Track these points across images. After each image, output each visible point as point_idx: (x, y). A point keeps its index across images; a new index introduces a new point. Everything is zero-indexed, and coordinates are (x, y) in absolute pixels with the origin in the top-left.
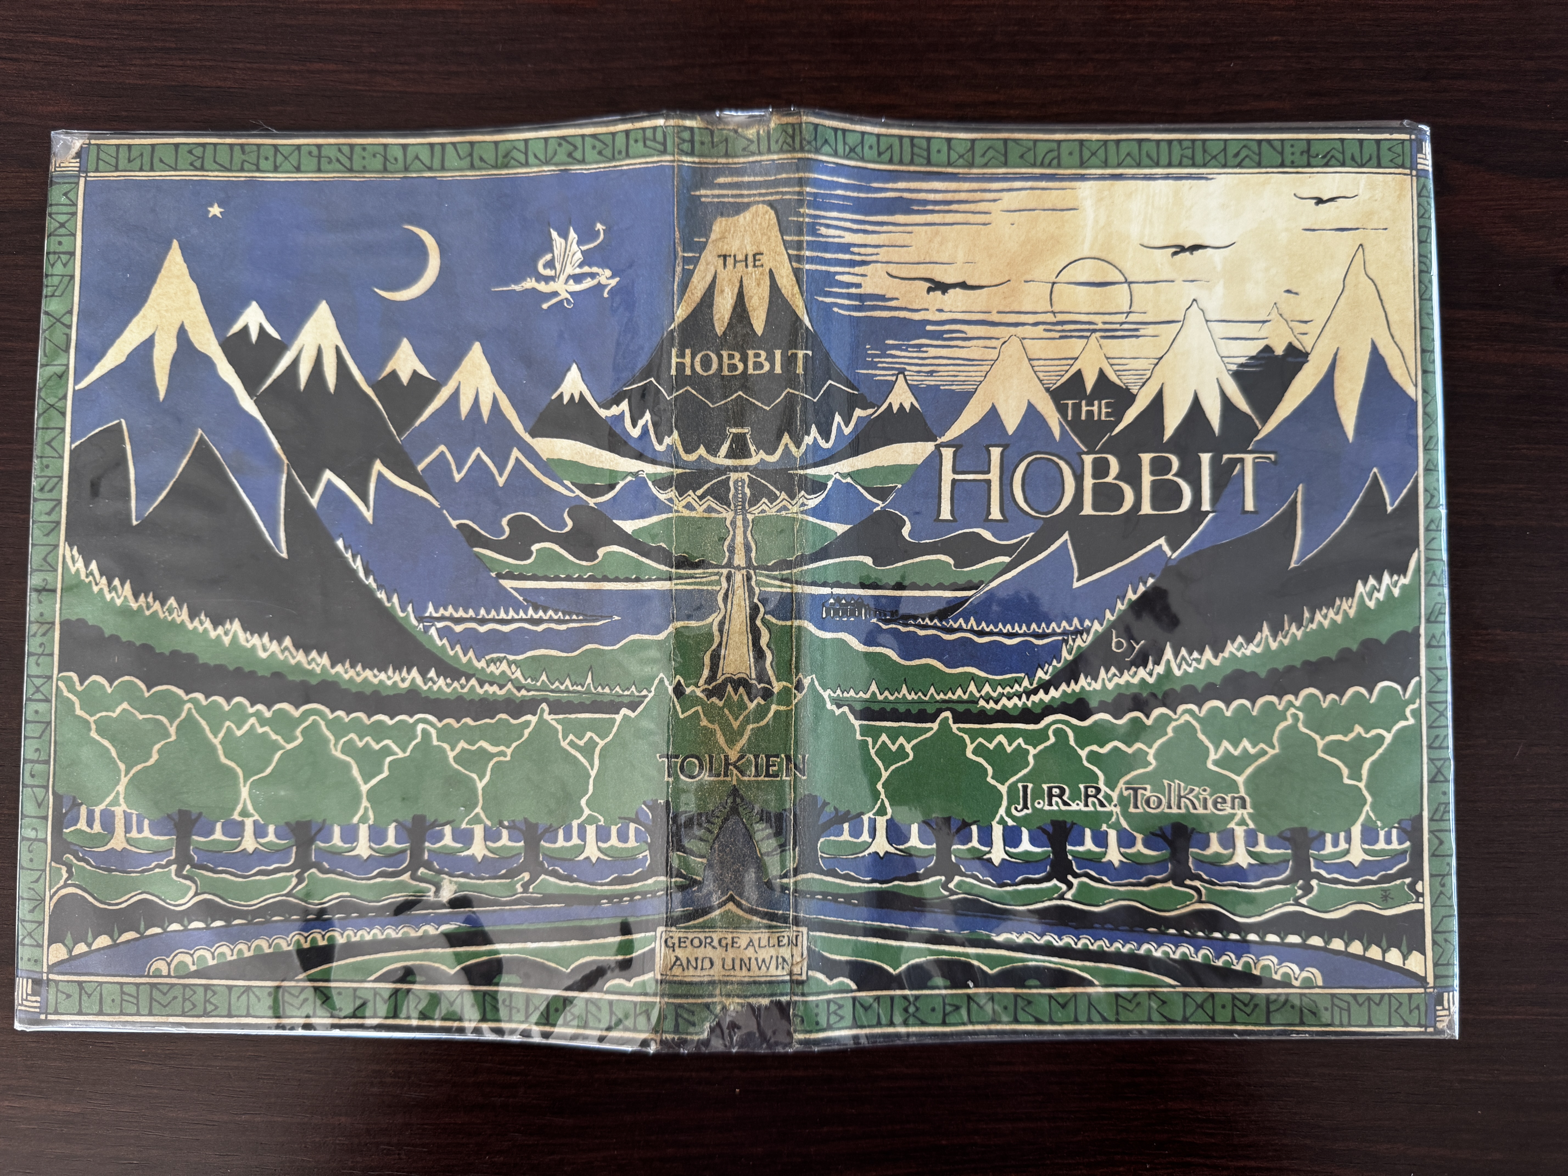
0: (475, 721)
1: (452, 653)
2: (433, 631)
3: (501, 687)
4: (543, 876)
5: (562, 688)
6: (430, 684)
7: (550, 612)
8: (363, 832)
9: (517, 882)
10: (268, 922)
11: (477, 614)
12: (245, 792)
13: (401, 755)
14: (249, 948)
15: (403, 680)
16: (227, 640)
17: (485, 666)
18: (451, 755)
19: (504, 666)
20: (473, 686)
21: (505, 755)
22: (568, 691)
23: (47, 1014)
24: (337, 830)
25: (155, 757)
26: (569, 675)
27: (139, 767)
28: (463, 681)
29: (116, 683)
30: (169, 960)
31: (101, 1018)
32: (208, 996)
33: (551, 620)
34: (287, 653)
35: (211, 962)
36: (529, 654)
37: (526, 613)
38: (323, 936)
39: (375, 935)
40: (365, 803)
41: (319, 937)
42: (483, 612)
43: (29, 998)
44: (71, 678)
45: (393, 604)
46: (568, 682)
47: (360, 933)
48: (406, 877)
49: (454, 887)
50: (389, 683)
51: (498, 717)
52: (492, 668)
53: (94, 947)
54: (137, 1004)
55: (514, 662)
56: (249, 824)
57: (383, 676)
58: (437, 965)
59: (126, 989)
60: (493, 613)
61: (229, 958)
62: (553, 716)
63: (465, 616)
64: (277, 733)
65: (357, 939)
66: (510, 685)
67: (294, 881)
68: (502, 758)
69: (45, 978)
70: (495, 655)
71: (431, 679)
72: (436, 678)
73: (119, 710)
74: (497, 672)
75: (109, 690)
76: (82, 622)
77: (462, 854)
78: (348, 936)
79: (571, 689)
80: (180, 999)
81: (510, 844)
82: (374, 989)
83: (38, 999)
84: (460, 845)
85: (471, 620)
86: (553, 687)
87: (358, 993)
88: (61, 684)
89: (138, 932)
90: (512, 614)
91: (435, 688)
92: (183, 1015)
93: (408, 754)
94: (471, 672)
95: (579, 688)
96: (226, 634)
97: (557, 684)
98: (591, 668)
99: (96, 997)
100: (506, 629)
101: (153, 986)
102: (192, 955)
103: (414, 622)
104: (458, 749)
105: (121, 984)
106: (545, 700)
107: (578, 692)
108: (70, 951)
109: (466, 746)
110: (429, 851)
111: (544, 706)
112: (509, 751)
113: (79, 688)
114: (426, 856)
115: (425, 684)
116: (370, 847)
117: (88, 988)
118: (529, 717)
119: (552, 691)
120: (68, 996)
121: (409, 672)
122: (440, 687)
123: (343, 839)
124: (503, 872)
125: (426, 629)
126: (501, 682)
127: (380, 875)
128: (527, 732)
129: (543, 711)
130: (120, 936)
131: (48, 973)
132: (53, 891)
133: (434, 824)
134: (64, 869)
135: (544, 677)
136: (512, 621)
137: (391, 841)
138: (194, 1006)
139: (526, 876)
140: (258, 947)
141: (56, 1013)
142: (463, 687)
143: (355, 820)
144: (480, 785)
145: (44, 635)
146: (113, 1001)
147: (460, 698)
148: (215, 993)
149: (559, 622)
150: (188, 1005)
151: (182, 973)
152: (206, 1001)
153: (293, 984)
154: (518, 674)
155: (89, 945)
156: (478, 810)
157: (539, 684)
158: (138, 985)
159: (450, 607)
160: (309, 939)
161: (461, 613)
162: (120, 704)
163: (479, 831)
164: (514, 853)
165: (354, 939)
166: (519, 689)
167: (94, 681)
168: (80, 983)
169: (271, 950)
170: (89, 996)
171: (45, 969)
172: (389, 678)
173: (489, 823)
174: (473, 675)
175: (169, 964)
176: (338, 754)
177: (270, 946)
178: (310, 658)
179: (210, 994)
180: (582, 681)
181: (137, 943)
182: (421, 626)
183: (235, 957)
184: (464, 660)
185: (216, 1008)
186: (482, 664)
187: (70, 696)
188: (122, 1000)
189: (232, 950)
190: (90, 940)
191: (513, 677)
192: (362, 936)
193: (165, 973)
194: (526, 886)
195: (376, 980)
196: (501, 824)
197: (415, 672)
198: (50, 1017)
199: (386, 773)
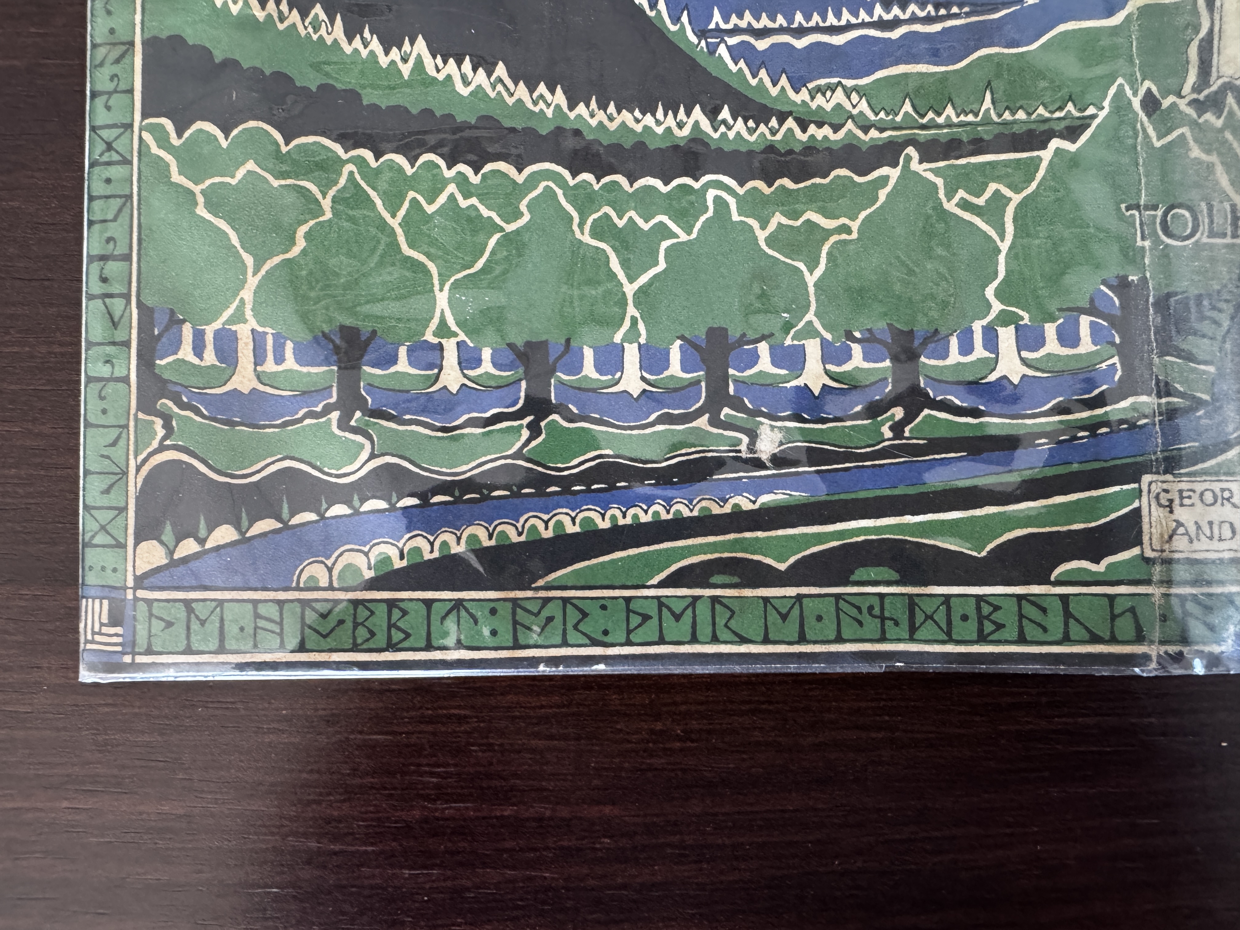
0: (796, 182)
1: (754, 82)
2: (722, 50)
3: (836, 128)
4: (926, 412)
5: (941, 120)
6: (723, 129)
7: (913, 8)
8: (632, 355)
9: (883, 423)
10: (486, 498)
11: (791, 20)
12: (442, 299)
13: (683, 237)
14: (459, 539)
15: (680, 125)
16: (406, 70)
17: (807, 98)
18: (762, 236)
19: (839, 96)
20: (790, 130)
21: (849, 231)
22: (949, 125)
23: (134, 654)
24: (588, 354)
25: (301, 244)
26: (950, 100)
27: (277, 260)
28: (774, 122)
29: (235, 132)
30: (329, 563)
31: (222, 658)
32: (394, 618)
33: (914, 19)
34: (499, 87)
35: (398, 564)
36: (880, 74)
37: (870, 13)
38: (573, 520)
39: (656, 513)
40: (632, 311)
41: (567, 521)
42: (799, 18)
43: (105, 630)
44: (162, 126)
45: (659, 12)
46: (949, 111)
47: (632, 511)
48: (702, 422)
49: (778, 436)
50: (660, 130)
51: (833, 174)
52: (820, 100)
53: (209, 545)
54: (281, 634)
55: (855, 89)
56: (450, 346)
57: (649, 120)
58: (756, 557)
59: (262, 610)
60: (816, 18)
61: (427, 556)
62: (926, 166)
63: (770, 25)
64: (489, 208)
65: (628, 521)
66: (850, 125)
67: (525, 434)
68: (844, 236)
69: (130, 595)
70: (822, 82)
71: (724, 122)
72: (731, 121)
73: (240, 173)
74: (828, 107)
75: (224, 144)
76: (177, 41)
77: (788, 385)
78: (613, 518)
79: (955, 120)
80: (349, 624)
81: (866, 365)
82: (658, 598)
83: (119, 630)
84: (783, 372)
85: (781, 30)
86: (924, 121)
87: (633, 606)
88: (146, 136)
89: (279, 519)
90: (846, 17)
91: (731, 135)
92: (355, 648)
93: (694, 235)
94: (786, 108)
95: (970, 118)
96: (405, 60)
97: (931, 115)
98: (989, 83)
99: (213, 626)
100: (838, 40)
101: (305, 603)
102: (366, 554)
103: (694, 39)
104: (772, 226)
105: (255, 603)
106: (911, 141)
107: (969, 124)
108: (171, 553)
109: (785, 221)
110: (736, 381)
111: (911, 150)
112: (855, 226)
113: (175, 141)
114: (731, 390)
115: (716, 130)
116: (643, 379)
117: (201, 610)
118: (885, 171)
119: (923, 127)
120: (169, 624)
121: (688, 114)
122: (738, 133)
123: (599, 369)
124: (858, 408)
125: (712, 50)
126: (836, 121)
127: (660, 420)
128: (883, 195)
129: (909, 158)
130: (250, 526)
131: (135, 589)
132: (141, 458)
133: (743, 340)
134: (159, 422)
135: (908, 107)
136: (849, 27)
137: (675, 368)
138: (372, 634)
139: (898, 413)
140: (473, 538)
141: (149, 651)
142: (774, 132)
143: (618, 338)
144: (811, 279)
145: (117, 61)
146: (242, 629)
147: (771, 148)
148: (405, 613)
149: (929, 20)
150: (362, 633)
151: (350, 583)
152: (391, 626)
153: (529, 594)
154: (864, 106)
155: (202, 541)
156: (810, 316)
157: (899, 119)
158: (280, 603)
159: (747, 14)
160: (551, 524)
161: (765, 22)
162: (243, 163)
163: (813, 348)
164: (873, 379)
165: (621, 522)
166: (866, 129)
167: (201, 131)
168: (187, 603)
169: (493, 543)
170: (203, 623)
171: (130, 583)
172: (658, 123)
173: (828, 336)
174: (790, 113)
175: (330, 570)
176: (587, 239)
177: (490, 537)
178: (535, 95)
179: (396, 614)
180: (975, 107)
181: (278, 537)
182: (703, 44)
183: (436, 554)
184: (774, 91)
185: (408, 635)
186: (804, 95)
187: (162, 153)
188: (256, 628)
189: (432, 544)
190: (202, 533)
191: (855, 112)
192: (635, 516)
193: (324, 582)
194: (898, 428)
195: (661, 585)
196: (849, 336)
197: (697, 112)
198: (139, 659)
199: (662, 265)
